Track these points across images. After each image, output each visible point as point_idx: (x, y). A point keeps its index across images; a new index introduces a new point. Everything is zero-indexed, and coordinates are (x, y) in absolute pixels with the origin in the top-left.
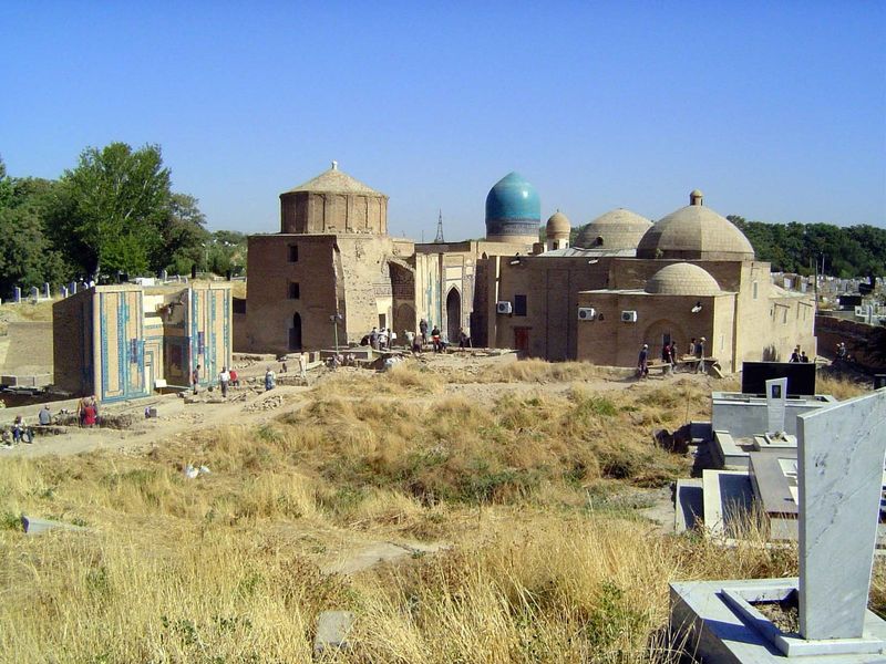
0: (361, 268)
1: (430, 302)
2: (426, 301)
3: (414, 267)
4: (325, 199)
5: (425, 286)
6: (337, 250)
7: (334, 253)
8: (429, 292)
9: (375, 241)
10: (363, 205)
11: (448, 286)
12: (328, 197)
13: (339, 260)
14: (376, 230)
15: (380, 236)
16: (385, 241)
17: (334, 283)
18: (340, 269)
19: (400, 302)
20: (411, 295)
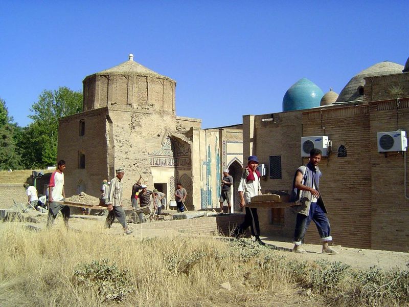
0: (136, 139)
1: (209, 173)
2: (205, 172)
3: (191, 140)
4: (109, 79)
5: (203, 157)
6: (110, 121)
7: (107, 124)
8: (208, 164)
9: (155, 117)
10: (144, 84)
11: (229, 160)
12: (111, 78)
13: (111, 130)
14: (157, 107)
15: (162, 113)
16: (167, 118)
17: (106, 152)
18: (112, 139)
19: (181, 173)
20: (188, 165)
